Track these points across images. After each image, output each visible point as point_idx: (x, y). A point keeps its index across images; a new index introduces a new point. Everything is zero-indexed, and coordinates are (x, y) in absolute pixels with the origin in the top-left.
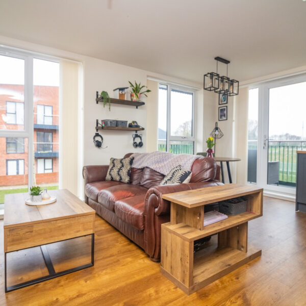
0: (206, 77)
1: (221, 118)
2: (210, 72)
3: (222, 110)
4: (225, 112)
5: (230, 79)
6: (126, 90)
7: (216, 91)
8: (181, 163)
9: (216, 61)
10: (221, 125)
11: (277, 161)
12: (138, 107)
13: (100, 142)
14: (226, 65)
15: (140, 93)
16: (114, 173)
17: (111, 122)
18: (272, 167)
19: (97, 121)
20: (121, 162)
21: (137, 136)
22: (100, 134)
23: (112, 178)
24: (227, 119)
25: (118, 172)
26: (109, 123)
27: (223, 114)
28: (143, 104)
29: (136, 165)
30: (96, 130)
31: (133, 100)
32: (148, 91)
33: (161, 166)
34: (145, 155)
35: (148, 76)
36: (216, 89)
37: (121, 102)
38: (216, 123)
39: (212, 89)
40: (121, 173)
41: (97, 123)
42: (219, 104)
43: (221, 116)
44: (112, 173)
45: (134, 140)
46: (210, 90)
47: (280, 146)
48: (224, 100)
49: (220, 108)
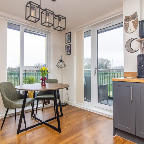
4: (70, 49)
14: (53, 2)
24: (70, 54)
27: (68, 50)
38: (62, 56)
42: (66, 43)
43: (67, 52)
48: (68, 40)
49: (67, 46)
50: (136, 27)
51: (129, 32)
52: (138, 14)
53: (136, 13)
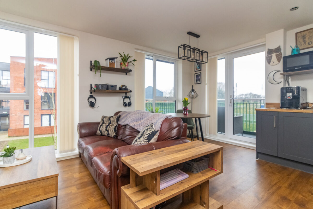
0: (179, 48)
1: (196, 82)
2: (183, 44)
3: (197, 76)
4: (200, 77)
5: (200, 50)
6: (115, 59)
7: (189, 59)
8: (154, 122)
9: (188, 35)
10: (196, 87)
11: (242, 115)
12: (127, 74)
13: (93, 103)
14: (197, 38)
15: (128, 62)
16: (103, 129)
17: (102, 86)
18: (237, 121)
19: (91, 85)
20: (109, 119)
21: (126, 97)
22: (93, 96)
23: (101, 133)
24: (201, 83)
25: (107, 128)
26: (100, 86)
27: (198, 79)
28: (131, 71)
29: (121, 122)
30: (90, 93)
31: (122, 68)
32: (134, 60)
33: (138, 124)
34: (129, 113)
35: (136, 49)
36: (189, 58)
37: (111, 69)
38: (193, 86)
39: (185, 58)
40: (108, 129)
41: (91, 87)
42: (195, 71)
43: (197, 80)
44: (101, 129)
45: (124, 100)
46: (184, 59)
47: (243, 104)
48: (199, 68)
49: (196, 74)
50: (279, 61)
51: (272, 65)
52: (282, 48)
53: (280, 47)
